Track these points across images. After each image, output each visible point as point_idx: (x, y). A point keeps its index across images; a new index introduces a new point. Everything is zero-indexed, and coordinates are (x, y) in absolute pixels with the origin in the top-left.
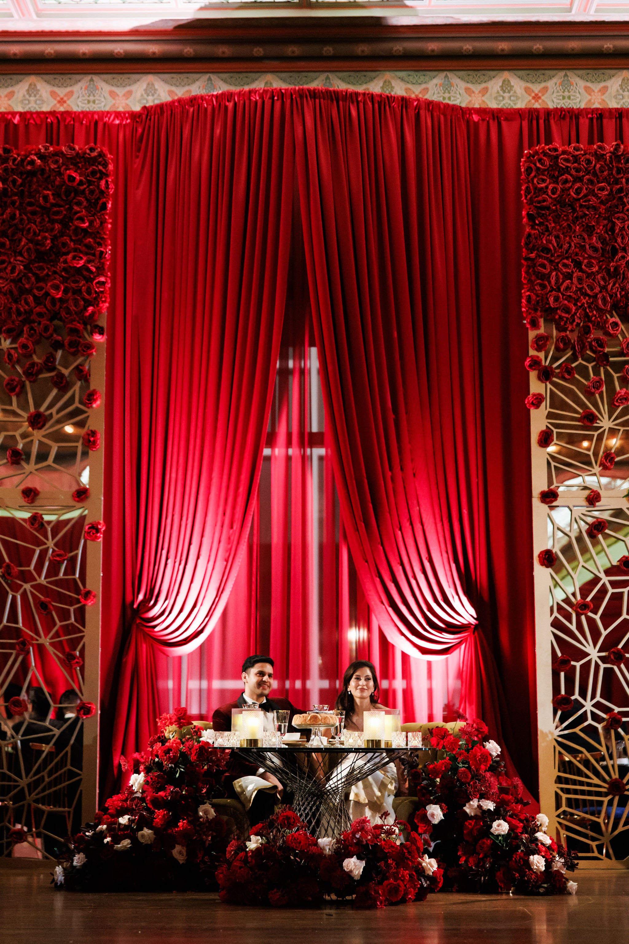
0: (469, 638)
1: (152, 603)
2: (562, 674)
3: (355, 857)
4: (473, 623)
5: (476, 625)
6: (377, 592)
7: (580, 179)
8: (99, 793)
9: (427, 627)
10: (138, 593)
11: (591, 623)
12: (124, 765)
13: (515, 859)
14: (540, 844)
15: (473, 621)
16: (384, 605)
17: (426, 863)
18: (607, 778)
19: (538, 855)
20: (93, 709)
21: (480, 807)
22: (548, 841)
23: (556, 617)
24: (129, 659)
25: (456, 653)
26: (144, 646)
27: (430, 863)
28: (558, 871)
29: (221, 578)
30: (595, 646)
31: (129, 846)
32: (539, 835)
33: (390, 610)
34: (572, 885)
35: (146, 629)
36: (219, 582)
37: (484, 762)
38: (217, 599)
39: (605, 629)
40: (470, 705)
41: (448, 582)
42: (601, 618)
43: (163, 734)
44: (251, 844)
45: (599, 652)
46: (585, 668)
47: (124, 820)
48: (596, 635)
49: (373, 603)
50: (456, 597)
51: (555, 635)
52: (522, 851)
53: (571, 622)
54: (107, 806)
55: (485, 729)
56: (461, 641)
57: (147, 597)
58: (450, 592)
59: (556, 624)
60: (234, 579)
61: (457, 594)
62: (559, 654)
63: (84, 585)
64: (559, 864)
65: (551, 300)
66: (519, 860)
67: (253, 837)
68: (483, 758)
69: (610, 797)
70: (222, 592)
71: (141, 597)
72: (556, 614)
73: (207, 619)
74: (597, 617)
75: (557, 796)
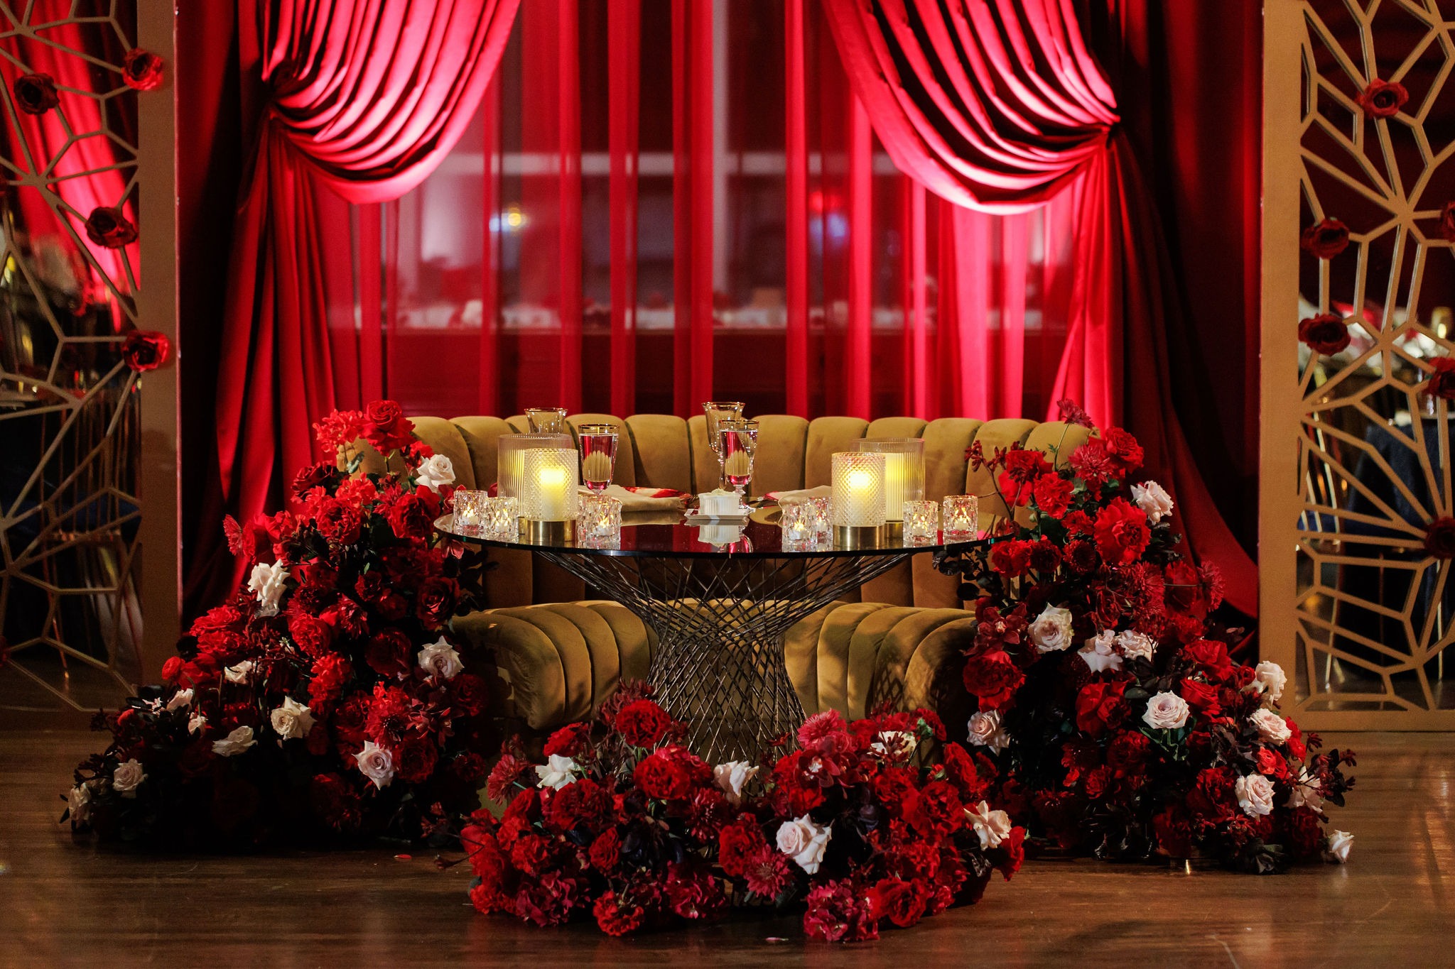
0: (1096, 157)
1: (307, 71)
2: (1323, 264)
3: (806, 817)
4: (1108, 122)
5: (1115, 128)
6: (870, 50)
8: (184, 551)
9: (993, 136)
10: (273, 45)
11: (1401, 135)
12: (235, 540)
13: (1203, 786)
14: (1262, 748)
15: (1107, 116)
16: (886, 81)
17: (983, 821)
18: (1425, 516)
19: (1259, 773)
20: (163, 348)
21: (1116, 648)
22: (1283, 733)
23: (1315, 124)
24: (254, 208)
25: (1063, 196)
26: (290, 177)
27: (992, 823)
28: (1305, 808)
29: (478, 12)
30: (1408, 192)
31: (250, 744)
32: (1262, 717)
33: (901, 94)
34: (1341, 842)
35: (294, 137)
36: (474, 21)
37: (1132, 542)
38: (470, 65)
39: (1436, 152)
40: (1096, 322)
41: (1047, 21)
42: (1427, 125)
43: (329, 463)
44: (546, 773)
45: (1417, 209)
46: (1381, 251)
47: (237, 673)
48: (1411, 166)
49: (859, 74)
50: (1067, 60)
51: (1309, 165)
52: (1219, 764)
53: (1349, 133)
54: (194, 634)
55: (1136, 454)
56: (1076, 167)
57: (294, 56)
58: (1050, 45)
59: (1313, 139)
60: (513, 16)
61: (1070, 52)
62: (1319, 214)
63: (133, 39)
64: (1308, 792)
66: (1212, 789)
67: (555, 759)
68: (1129, 534)
69: (1428, 562)
70: (482, 50)
71: (279, 54)
72: (1314, 114)
73: (445, 115)
74: (1417, 124)
75: (1302, 557)
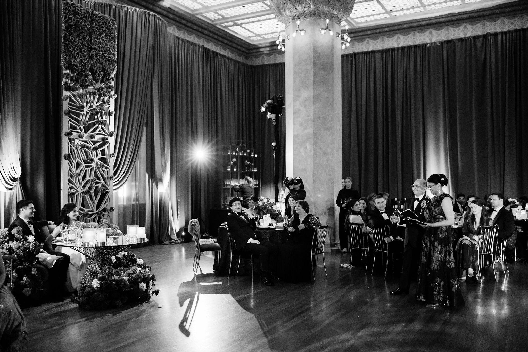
7: (82, 18)
39: (83, 182)
42: (82, 178)
51: (68, 184)
62: (70, 191)
65: (72, 61)
72: (69, 177)
